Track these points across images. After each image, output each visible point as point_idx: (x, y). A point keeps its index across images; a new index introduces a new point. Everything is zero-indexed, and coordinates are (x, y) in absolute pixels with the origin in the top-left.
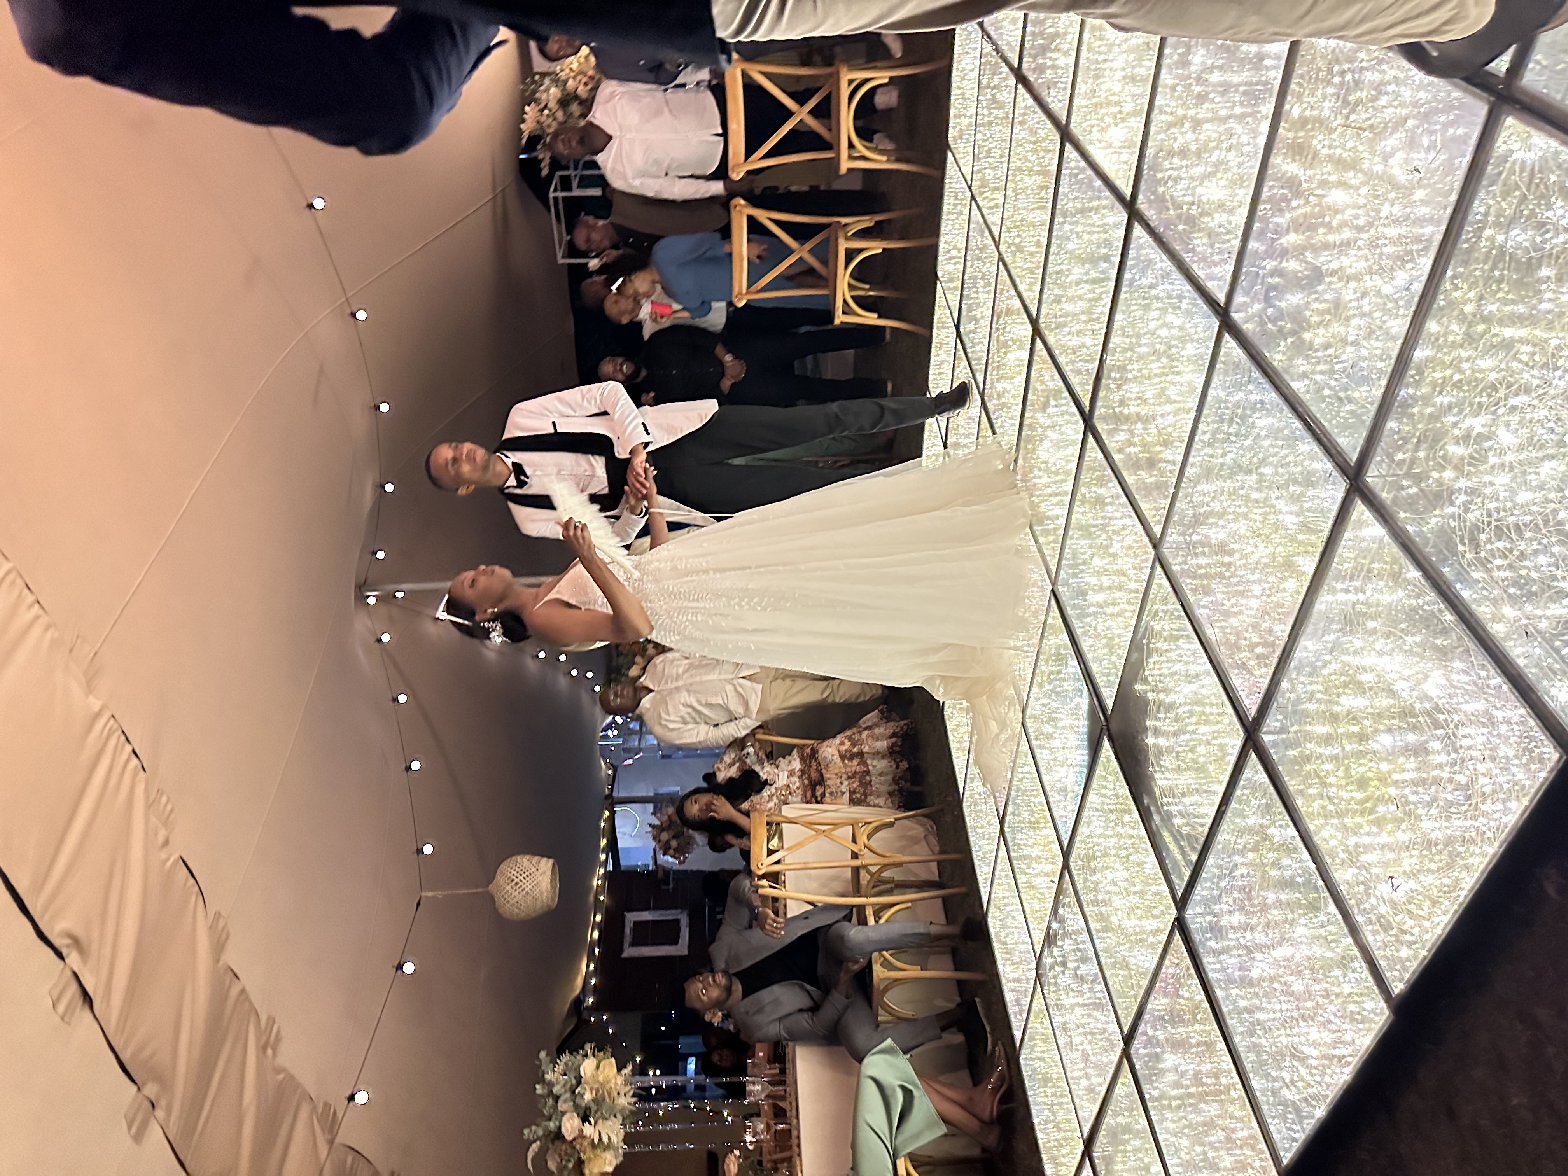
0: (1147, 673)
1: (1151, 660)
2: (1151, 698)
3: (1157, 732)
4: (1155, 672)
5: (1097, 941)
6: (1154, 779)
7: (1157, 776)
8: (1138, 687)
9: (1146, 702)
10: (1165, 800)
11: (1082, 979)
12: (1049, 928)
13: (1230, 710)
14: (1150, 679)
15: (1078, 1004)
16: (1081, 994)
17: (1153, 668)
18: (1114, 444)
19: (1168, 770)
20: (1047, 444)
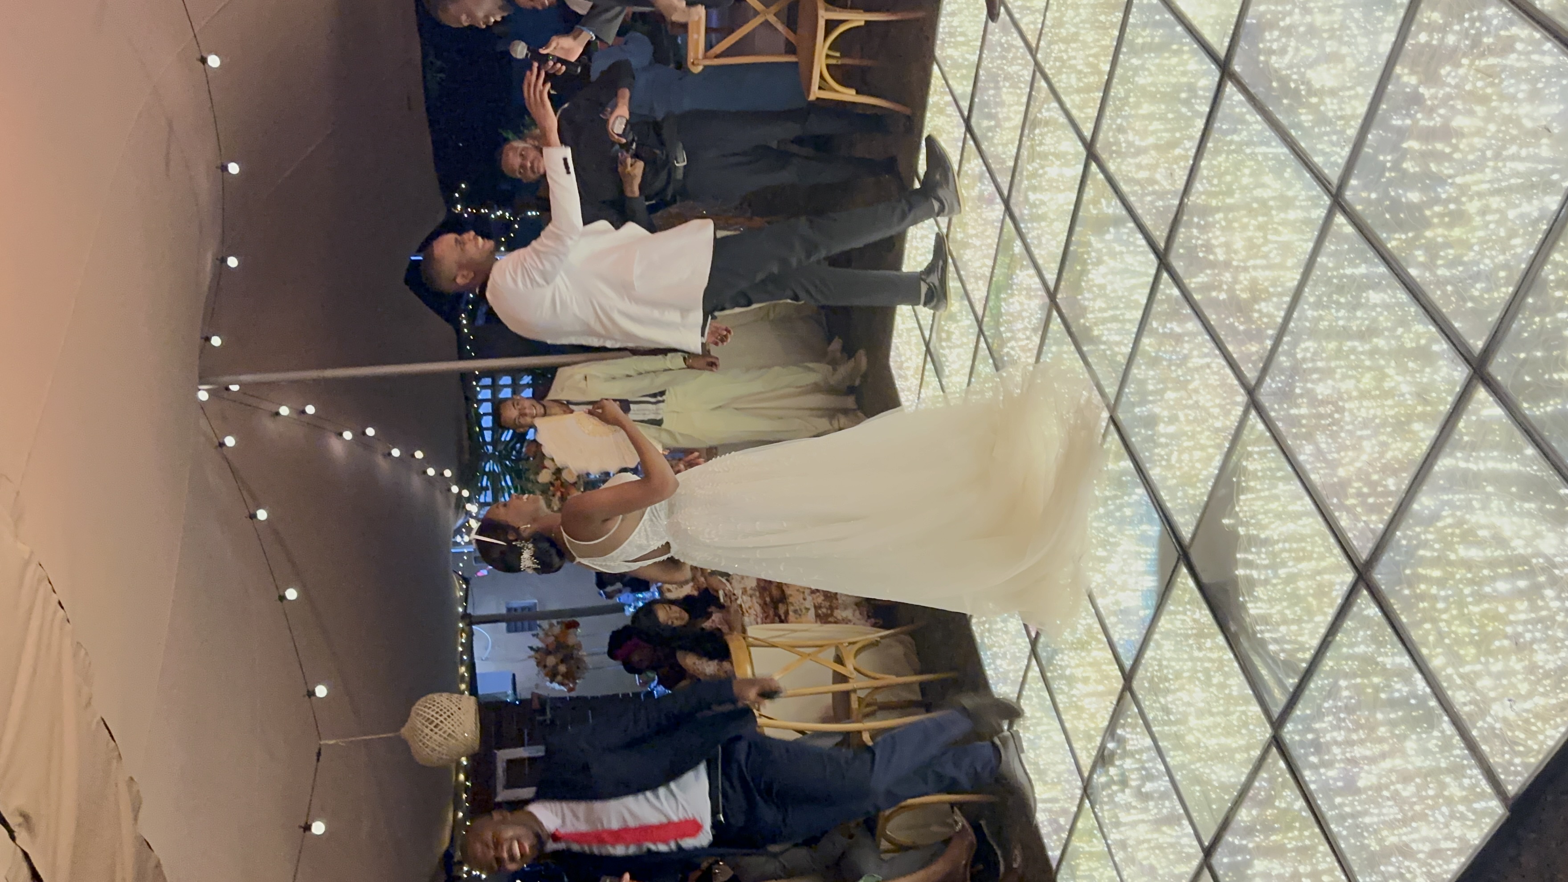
0: (1237, 509)
1: (1242, 497)
2: (1242, 533)
3: (1249, 564)
4: (1245, 508)
5: (1168, 759)
6: (1246, 609)
7: (1249, 605)
8: (1226, 521)
9: (1237, 536)
10: (1258, 628)
11: (1145, 797)
12: (1102, 748)
13: (1337, 550)
14: (1241, 515)
15: (1143, 821)
16: (1146, 810)
17: (1245, 504)
18: (1193, 286)
19: (1261, 600)
20: (1102, 269)
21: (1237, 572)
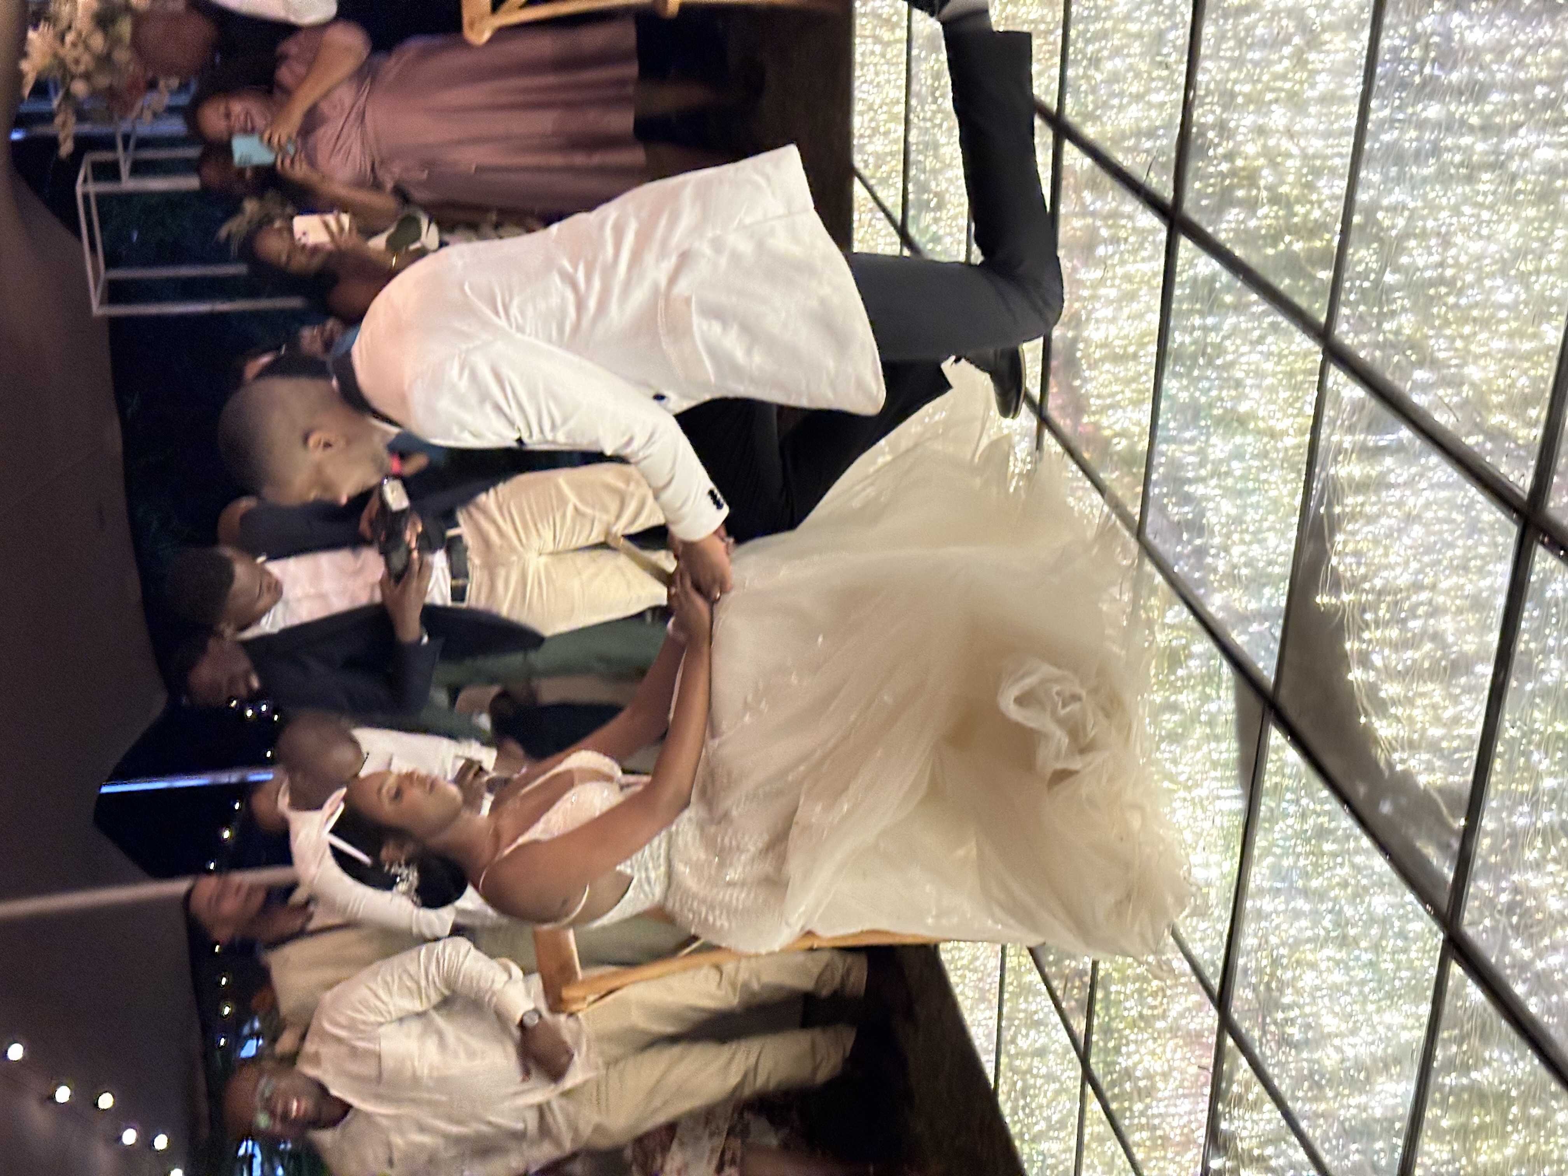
1: (1338, 537)
2: (1346, 603)
3: (1365, 653)
4: (1346, 554)
6: (1374, 738)
8: (1321, 600)
9: (1340, 616)
17: (1344, 548)
19: (1391, 707)
21: (1350, 677)
